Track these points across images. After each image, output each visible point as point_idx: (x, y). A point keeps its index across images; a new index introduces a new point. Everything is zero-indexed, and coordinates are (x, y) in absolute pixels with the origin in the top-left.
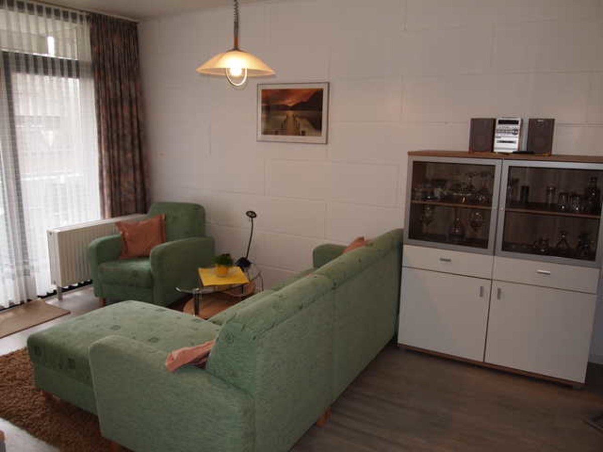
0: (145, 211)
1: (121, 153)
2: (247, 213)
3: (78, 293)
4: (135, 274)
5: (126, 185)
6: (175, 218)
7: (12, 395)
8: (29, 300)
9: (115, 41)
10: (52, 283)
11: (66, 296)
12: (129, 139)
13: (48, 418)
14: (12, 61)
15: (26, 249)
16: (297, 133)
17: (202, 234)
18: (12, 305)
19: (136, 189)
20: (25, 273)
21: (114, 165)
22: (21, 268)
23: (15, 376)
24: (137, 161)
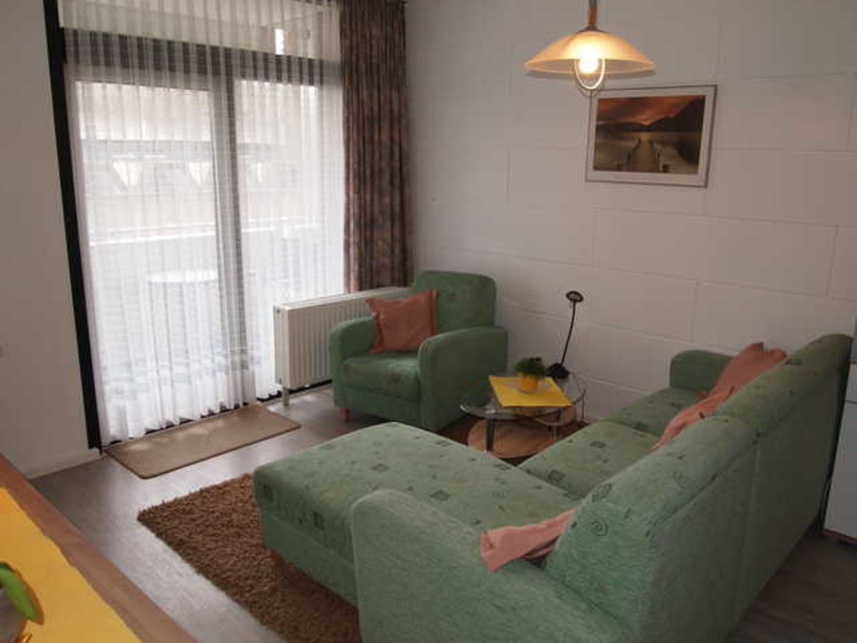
0: (404, 283)
1: (376, 196)
2: (568, 295)
3: (309, 397)
4: (396, 378)
5: (380, 243)
6: (452, 297)
7: (228, 550)
8: (245, 404)
9: (374, 31)
10: (276, 382)
11: (294, 401)
12: (386, 176)
13: (279, 595)
14: (236, 61)
15: (245, 331)
16: (654, 169)
17: (490, 323)
18: (223, 409)
19: (393, 251)
20: (242, 365)
21: (365, 213)
22: (237, 358)
23: (232, 520)
24: (397, 209)
